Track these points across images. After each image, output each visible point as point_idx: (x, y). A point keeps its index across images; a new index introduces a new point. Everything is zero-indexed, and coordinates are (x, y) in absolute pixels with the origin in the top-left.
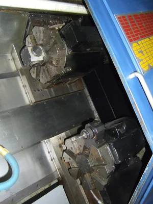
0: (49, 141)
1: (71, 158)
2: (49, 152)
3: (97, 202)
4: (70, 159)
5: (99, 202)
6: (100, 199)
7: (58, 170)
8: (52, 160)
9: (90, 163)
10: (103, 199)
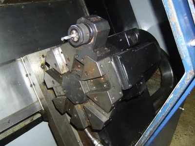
0: (27, 58)
1: (54, 81)
2: (27, 76)
3: (92, 142)
4: (54, 83)
5: (96, 142)
6: (96, 138)
7: (41, 99)
8: (31, 86)
9: (83, 88)
10: (101, 139)
